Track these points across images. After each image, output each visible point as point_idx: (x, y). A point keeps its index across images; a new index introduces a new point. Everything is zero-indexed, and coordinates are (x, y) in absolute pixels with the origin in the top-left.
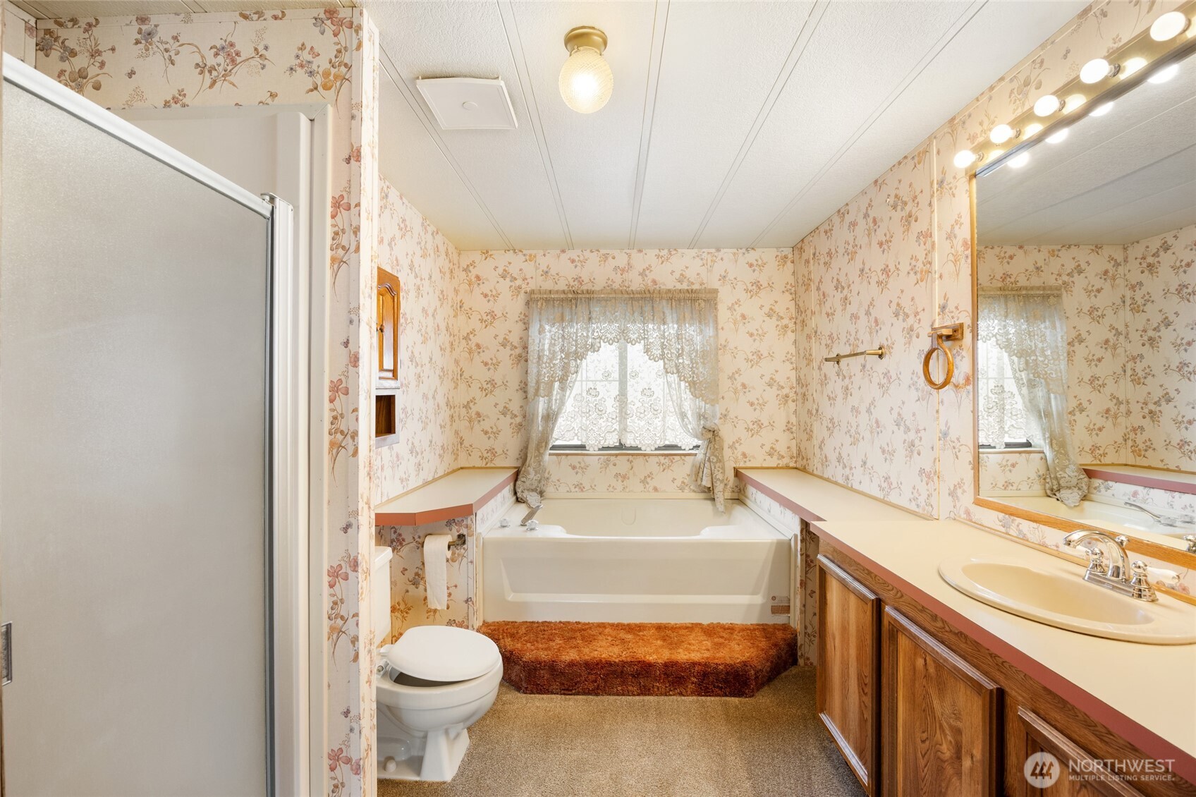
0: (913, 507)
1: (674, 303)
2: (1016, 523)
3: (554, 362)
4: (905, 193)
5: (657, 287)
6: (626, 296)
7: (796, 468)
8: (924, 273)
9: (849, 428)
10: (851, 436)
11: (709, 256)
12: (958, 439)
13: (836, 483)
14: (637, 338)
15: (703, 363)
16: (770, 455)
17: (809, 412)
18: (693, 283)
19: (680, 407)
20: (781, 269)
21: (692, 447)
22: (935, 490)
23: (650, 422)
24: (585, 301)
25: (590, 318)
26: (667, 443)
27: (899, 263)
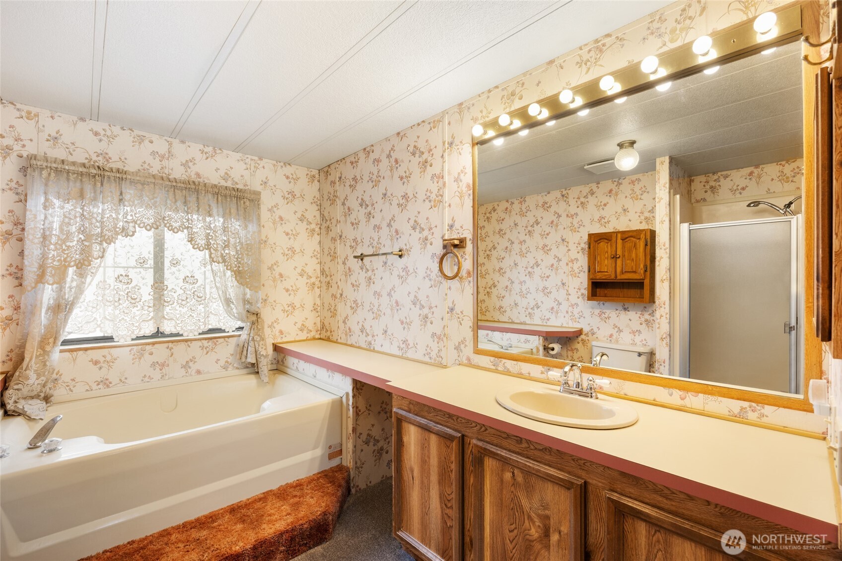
0: (427, 359)
1: (220, 198)
2: (503, 362)
3: (68, 244)
4: (421, 145)
5: (201, 180)
6: (168, 183)
7: (320, 339)
8: (437, 202)
9: (372, 307)
10: (373, 313)
11: (253, 162)
12: (462, 312)
13: (359, 347)
14: (180, 227)
15: (247, 255)
16: (301, 330)
17: (334, 296)
18: (237, 183)
19: (225, 293)
20: (310, 185)
21: (234, 329)
22: (444, 346)
23: (193, 308)
24: (115, 180)
25: (121, 200)
26: (210, 327)
27: (416, 193)
